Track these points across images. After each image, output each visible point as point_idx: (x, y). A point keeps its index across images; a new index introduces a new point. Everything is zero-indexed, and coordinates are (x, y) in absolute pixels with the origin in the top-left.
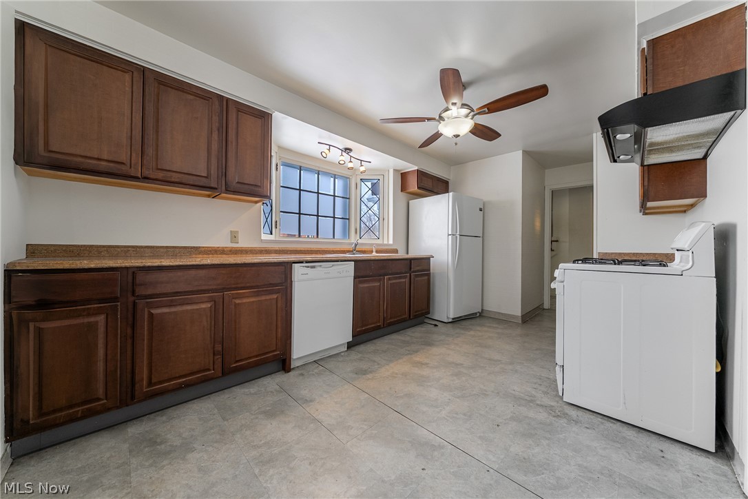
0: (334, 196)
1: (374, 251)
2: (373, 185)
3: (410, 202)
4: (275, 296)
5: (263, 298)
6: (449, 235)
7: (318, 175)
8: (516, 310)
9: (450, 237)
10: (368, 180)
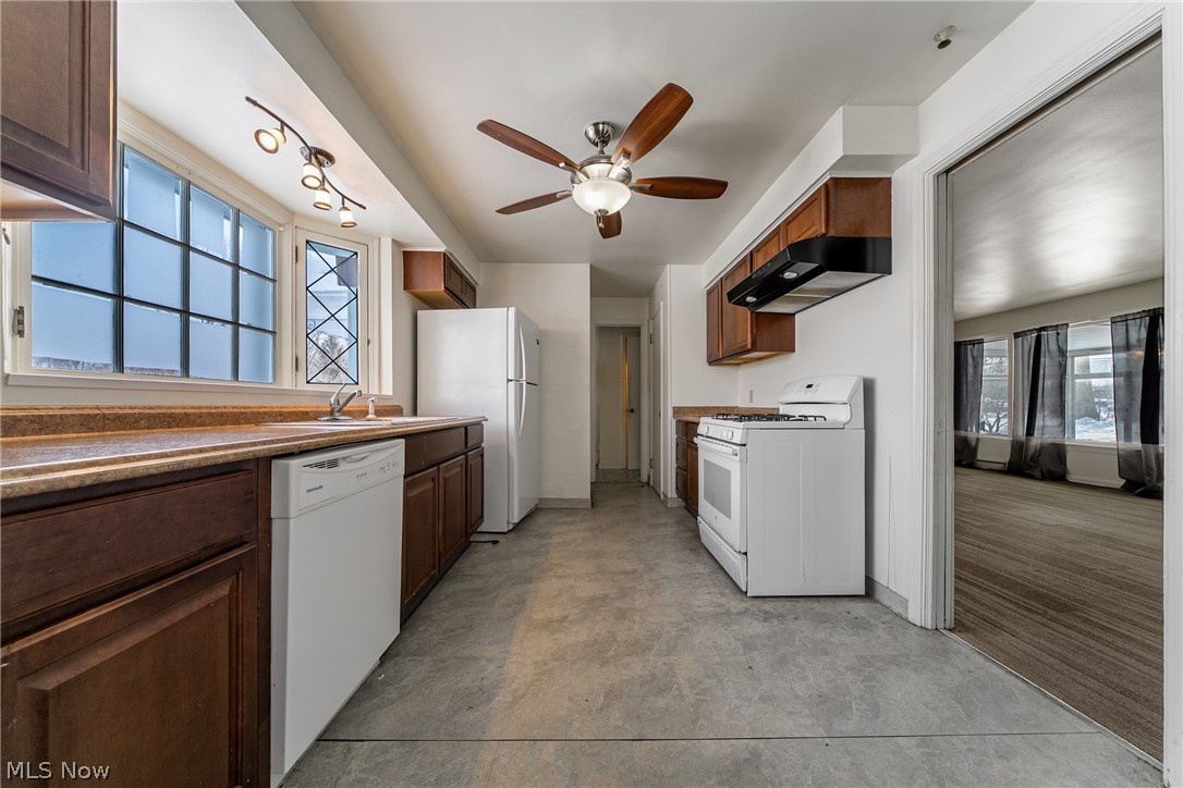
0: (236, 266)
1: (371, 410)
2: (342, 262)
3: (419, 312)
4: (223, 590)
5: (180, 614)
6: (509, 380)
7: (186, 199)
8: (584, 492)
9: (512, 384)
10: (329, 248)
